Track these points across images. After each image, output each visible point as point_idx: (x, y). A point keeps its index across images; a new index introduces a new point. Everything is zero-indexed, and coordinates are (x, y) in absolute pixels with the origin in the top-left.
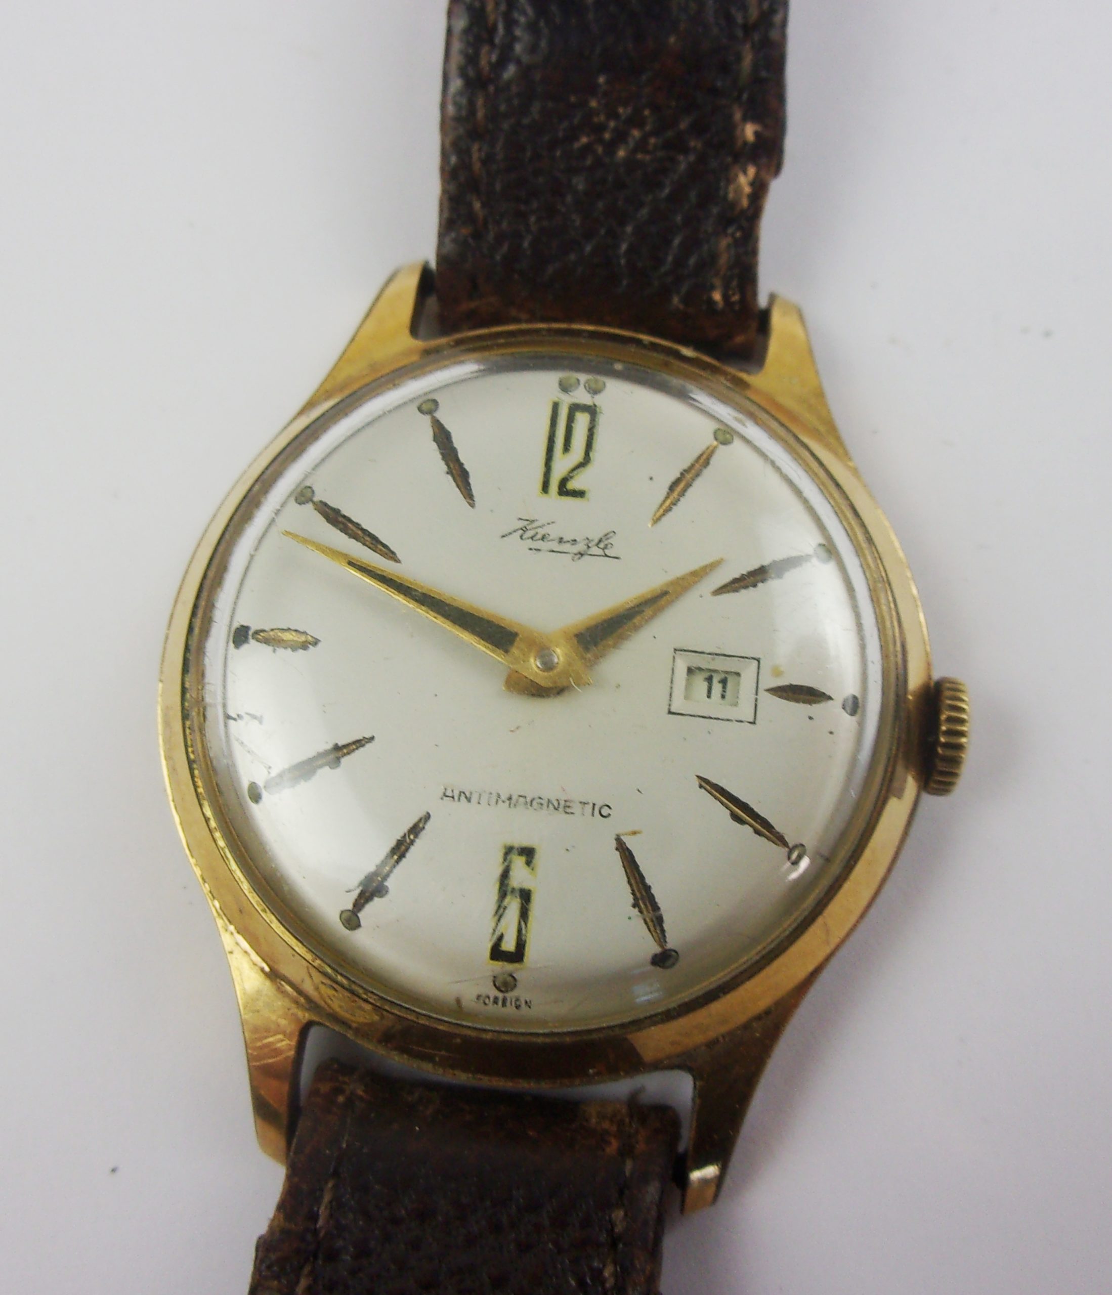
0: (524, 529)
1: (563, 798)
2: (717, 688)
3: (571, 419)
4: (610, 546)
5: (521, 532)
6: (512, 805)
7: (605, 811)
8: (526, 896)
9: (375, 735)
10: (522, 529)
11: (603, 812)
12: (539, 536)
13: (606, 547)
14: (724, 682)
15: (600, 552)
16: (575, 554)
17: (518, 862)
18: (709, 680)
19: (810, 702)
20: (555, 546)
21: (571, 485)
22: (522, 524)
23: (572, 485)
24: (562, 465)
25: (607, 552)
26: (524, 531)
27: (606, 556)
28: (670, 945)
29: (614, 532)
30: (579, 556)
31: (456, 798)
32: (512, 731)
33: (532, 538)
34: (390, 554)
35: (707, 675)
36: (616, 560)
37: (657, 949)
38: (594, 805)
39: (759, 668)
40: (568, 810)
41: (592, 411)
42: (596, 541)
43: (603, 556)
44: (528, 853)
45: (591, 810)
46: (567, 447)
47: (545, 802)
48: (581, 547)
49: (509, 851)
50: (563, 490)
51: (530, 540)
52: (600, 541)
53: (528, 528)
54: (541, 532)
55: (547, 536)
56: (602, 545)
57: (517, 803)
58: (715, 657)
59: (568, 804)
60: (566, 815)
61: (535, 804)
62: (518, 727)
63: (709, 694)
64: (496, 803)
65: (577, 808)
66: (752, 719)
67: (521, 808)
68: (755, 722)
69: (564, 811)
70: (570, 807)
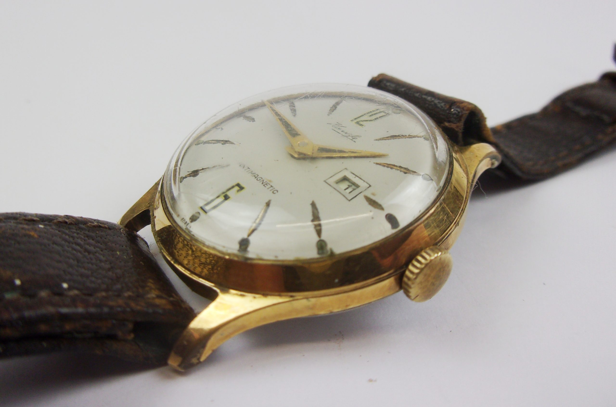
2: (350, 189)
4: (356, 138)
8: (227, 198)
11: (274, 191)
12: (338, 128)
14: (353, 189)
15: (351, 138)
16: (343, 136)
17: (236, 189)
18: (349, 186)
19: (376, 208)
20: (340, 131)
21: (361, 123)
24: (364, 118)
26: (335, 125)
27: (352, 140)
28: (250, 238)
29: (361, 136)
35: (350, 184)
36: (354, 142)
38: (274, 188)
39: (368, 188)
40: (266, 185)
42: (353, 135)
44: (241, 189)
45: (271, 189)
46: (371, 116)
47: (261, 180)
48: (348, 135)
49: (238, 185)
50: (358, 122)
51: (335, 127)
53: (337, 125)
54: (340, 127)
55: (341, 129)
56: (354, 137)
57: (254, 176)
58: (356, 177)
59: (267, 184)
60: (264, 186)
61: (258, 179)
62: (278, 160)
63: (345, 190)
64: (249, 173)
65: (269, 186)
66: (349, 199)
67: (254, 177)
68: (350, 200)
69: (264, 185)
70: (267, 185)
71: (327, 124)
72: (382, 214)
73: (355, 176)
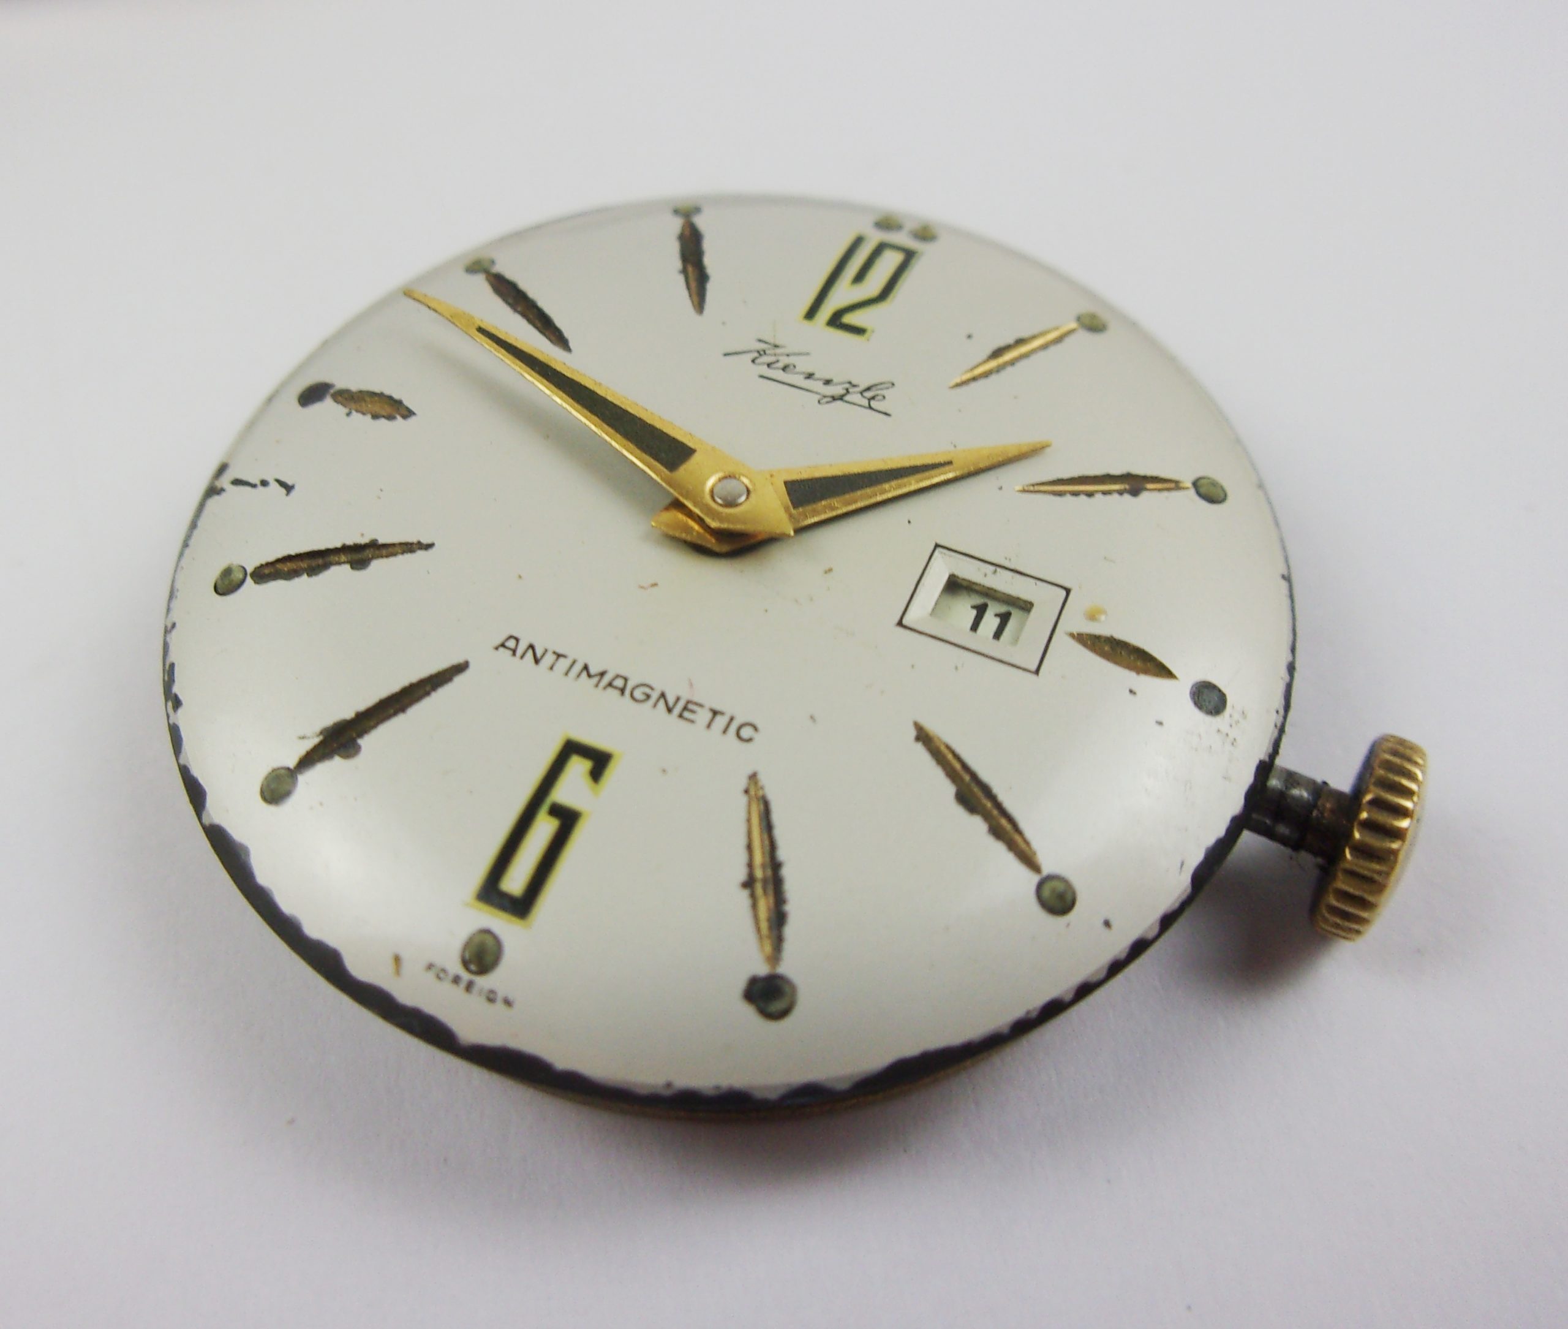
0: (762, 353)
1: (685, 696)
2: (990, 622)
3: (876, 255)
4: (880, 397)
5: (756, 355)
6: (602, 685)
7: (747, 733)
8: (567, 819)
9: (436, 543)
10: (758, 352)
11: (744, 731)
12: (781, 365)
13: (873, 398)
14: (1004, 618)
15: (863, 402)
16: (825, 397)
17: (578, 766)
18: (981, 610)
19: (1139, 671)
20: (799, 380)
21: (849, 319)
22: (760, 346)
23: (851, 320)
24: (843, 294)
25: (874, 404)
26: (760, 355)
27: (870, 407)
28: (785, 968)
29: (893, 384)
30: (829, 399)
31: (519, 652)
32: (642, 587)
33: (769, 365)
34: (559, 338)
35: (979, 600)
36: (884, 417)
37: (762, 969)
38: (732, 719)
39: (1066, 601)
40: (686, 714)
41: (909, 256)
42: (862, 387)
43: (864, 407)
44: (599, 761)
45: (724, 725)
46: (859, 277)
47: (655, 695)
48: (838, 390)
49: (571, 749)
50: (836, 321)
51: (766, 366)
52: (868, 389)
53: (767, 352)
54: (784, 361)
55: (792, 367)
56: (869, 394)
57: (610, 685)
58: (999, 570)
59: (690, 706)
60: (682, 723)
61: (638, 694)
62: (655, 585)
63: (975, 627)
64: (579, 675)
65: (703, 716)
66: (1034, 667)
67: (614, 694)
68: (1037, 672)
69: (681, 716)
70: (693, 711)
71: (728, 358)
72: (1178, 692)
73: (992, 568)
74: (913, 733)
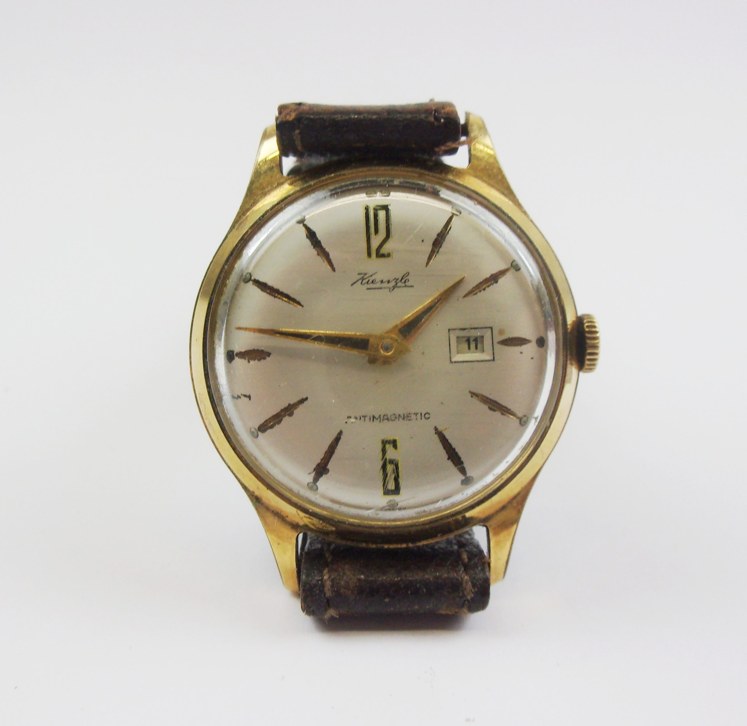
1: (405, 413)
3: (376, 216)
6: (381, 420)
7: (427, 416)
8: (395, 463)
9: (308, 396)
11: (426, 416)
12: (371, 281)
13: (405, 282)
14: (476, 342)
15: (404, 285)
17: (389, 447)
18: (468, 342)
19: (520, 345)
22: (360, 276)
23: (383, 251)
24: (375, 242)
25: (407, 284)
28: (469, 474)
32: (375, 384)
38: (421, 414)
39: (492, 332)
40: (409, 418)
41: (385, 208)
44: (394, 443)
45: (420, 417)
46: (376, 231)
49: (384, 443)
52: (402, 279)
54: (371, 279)
56: (403, 281)
57: (383, 419)
58: (469, 330)
59: (408, 415)
60: (409, 421)
61: (392, 418)
62: (377, 381)
64: (373, 420)
65: (413, 416)
66: (492, 358)
67: (386, 421)
68: (494, 361)
71: (353, 286)
74: (470, 395)
